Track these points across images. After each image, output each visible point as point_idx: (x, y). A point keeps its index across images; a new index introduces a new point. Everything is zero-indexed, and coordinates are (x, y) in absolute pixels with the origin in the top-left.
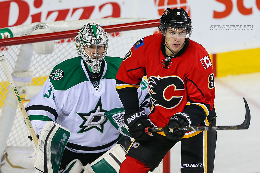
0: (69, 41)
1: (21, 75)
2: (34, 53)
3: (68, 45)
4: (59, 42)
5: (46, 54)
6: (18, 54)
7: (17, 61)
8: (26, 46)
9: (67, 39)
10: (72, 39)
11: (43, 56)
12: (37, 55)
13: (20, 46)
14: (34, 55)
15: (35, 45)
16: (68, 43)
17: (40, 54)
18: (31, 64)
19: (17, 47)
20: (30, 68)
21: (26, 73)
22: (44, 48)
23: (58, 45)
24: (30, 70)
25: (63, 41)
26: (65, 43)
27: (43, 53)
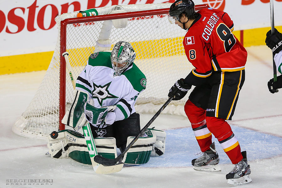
0: (138, 19)
1: (104, 42)
2: (113, 27)
3: (137, 21)
4: (131, 20)
5: (121, 28)
6: (101, 27)
7: (101, 32)
8: (107, 22)
9: (137, 18)
10: (140, 18)
11: (119, 29)
12: (115, 28)
13: (103, 21)
14: (113, 28)
15: (114, 21)
16: (137, 20)
17: (117, 28)
18: (111, 35)
19: (101, 22)
20: (110, 38)
21: (107, 41)
22: (120, 24)
23: (130, 21)
24: (109, 39)
25: (133, 19)
26: (135, 20)
27: (119, 28)
